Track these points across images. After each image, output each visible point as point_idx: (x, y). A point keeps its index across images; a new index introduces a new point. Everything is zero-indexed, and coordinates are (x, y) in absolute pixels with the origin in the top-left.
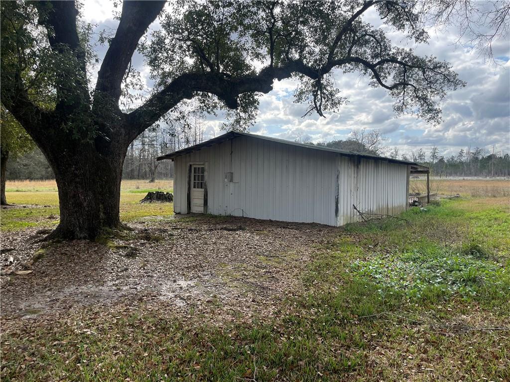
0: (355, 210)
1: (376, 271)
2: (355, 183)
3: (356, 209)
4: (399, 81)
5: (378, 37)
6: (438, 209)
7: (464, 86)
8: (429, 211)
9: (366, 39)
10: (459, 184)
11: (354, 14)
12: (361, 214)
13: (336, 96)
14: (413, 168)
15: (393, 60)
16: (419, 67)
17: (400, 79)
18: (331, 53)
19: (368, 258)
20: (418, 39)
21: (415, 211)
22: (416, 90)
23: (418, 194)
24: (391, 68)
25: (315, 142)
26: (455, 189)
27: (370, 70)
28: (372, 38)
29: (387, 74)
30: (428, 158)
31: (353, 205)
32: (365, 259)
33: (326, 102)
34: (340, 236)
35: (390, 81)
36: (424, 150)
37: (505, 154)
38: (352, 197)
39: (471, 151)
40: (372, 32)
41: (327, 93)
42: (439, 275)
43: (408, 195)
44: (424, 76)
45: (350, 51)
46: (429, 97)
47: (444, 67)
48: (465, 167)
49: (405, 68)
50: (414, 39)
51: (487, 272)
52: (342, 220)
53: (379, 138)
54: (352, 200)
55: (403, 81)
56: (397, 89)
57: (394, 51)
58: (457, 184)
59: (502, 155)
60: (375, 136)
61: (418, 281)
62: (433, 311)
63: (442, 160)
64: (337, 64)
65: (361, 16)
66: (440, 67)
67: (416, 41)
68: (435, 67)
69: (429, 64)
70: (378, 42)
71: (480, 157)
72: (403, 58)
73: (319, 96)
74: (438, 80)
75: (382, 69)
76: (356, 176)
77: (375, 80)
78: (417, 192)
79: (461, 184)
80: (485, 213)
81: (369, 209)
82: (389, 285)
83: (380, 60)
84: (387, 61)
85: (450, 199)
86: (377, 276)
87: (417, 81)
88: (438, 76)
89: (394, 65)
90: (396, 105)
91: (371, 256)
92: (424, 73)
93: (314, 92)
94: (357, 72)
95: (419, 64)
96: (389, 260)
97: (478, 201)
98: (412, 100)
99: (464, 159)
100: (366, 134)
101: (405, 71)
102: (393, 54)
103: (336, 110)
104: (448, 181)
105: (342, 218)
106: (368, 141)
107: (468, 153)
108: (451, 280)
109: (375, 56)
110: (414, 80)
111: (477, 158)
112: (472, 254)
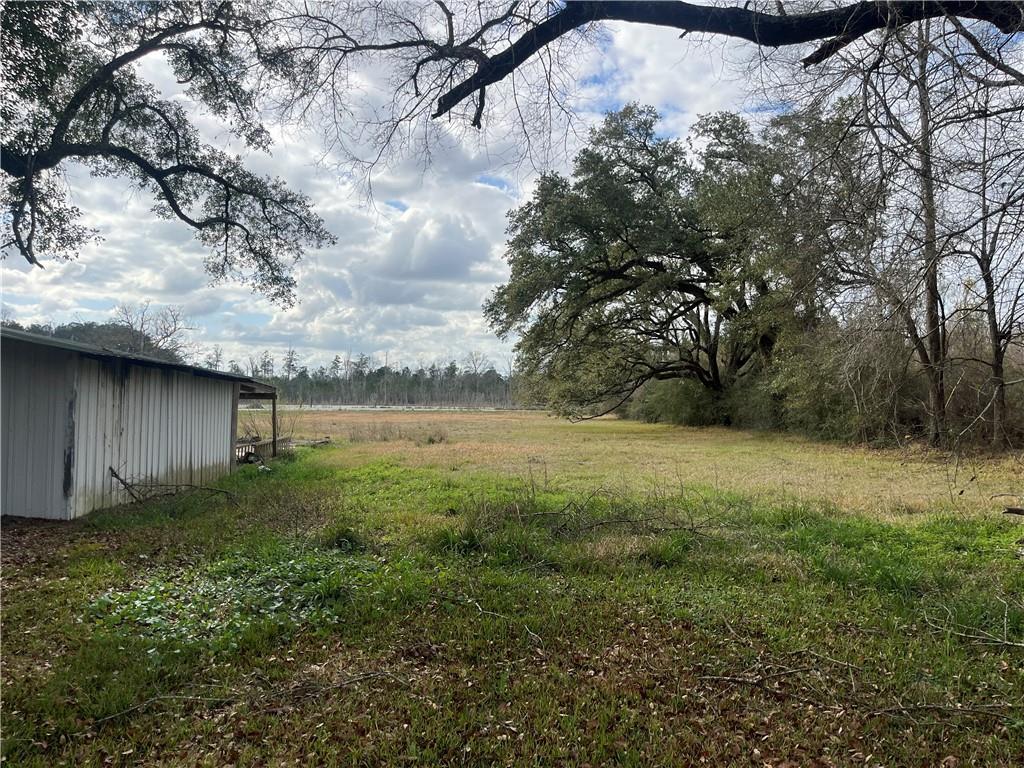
0: (115, 479)
1: (149, 609)
2: (116, 418)
3: (117, 476)
4: (216, 214)
5: (170, 115)
6: (290, 467)
7: (334, 243)
8: (274, 470)
9: (145, 115)
10: (332, 418)
11: (118, 56)
12: (128, 487)
13: (73, 222)
14: (245, 388)
15: (204, 170)
16: (256, 194)
17: (218, 210)
18: (61, 127)
19: (136, 584)
20: (253, 140)
21: (248, 472)
22: (249, 237)
23: (257, 439)
24: (199, 186)
25: (25, 323)
26: (323, 428)
27: (154, 180)
28: (158, 117)
29: (193, 197)
30: (279, 371)
31: (111, 468)
32: (129, 586)
33: (46, 233)
34: (71, 541)
35: (197, 209)
36: (271, 354)
37: (404, 367)
38: (108, 449)
39: (352, 360)
40: (159, 103)
41: (49, 213)
42: (277, 594)
43: (235, 441)
44: (264, 213)
45: (107, 130)
46: (273, 254)
47: (300, 204)
48: (343, 386)
49: (228, 192)
50: (244, 139)
51: (360, 575)
52: (82, 503)
53: (180, 324)
54: (108, 455)
55: (225, 215)
56: (213, 230)
57: (206, 152)
58: (328, 418)
59: (399, 369)
60: (170, 319)
61: (238, 614)
62: (259, 669)
63: (303, 374)
64: (76, 154)
65: (133, 64)
66: (293, 201)
67: (249, 144)
68: (284, 200)
69: (273, 192)
70: (170, 126)
71: (367, 371)
72: (225, 171)
73: (28, 218)
74: (288, 225)
75: (181, 184)
76: (118, 402)
77: (165, 203)
78: (255, 435)
79: (334, 418)
80: (367, 470)
81: (149, 475)
82: (174, 636)
83: (176, 164)
84: (192, 170)
85: (314, 446)
86: (150, 620)
87: (252, 220)
88: (290, 217)
89: (205, 180)
90: (211, 260)
91: (142, 578)
92: (264, 207)
93: (14, 204)
94: (125, 177)
95: (255, 188)
96: (182, 581)
97: (358, 449)
98: (242, 255)
99: (340, 373)
100: (150, 312)
101: (228, 198)
102: (204, 158)
103: (71, 253)
104: (313, 413)
105: (81, 499)
106: (154, 329)
107: (348, 363)
108: (298, 601)
109: (166, 154)
110: (246, 216)
111: (361, 373)
112: (340, 546)
